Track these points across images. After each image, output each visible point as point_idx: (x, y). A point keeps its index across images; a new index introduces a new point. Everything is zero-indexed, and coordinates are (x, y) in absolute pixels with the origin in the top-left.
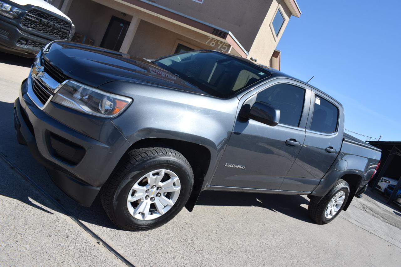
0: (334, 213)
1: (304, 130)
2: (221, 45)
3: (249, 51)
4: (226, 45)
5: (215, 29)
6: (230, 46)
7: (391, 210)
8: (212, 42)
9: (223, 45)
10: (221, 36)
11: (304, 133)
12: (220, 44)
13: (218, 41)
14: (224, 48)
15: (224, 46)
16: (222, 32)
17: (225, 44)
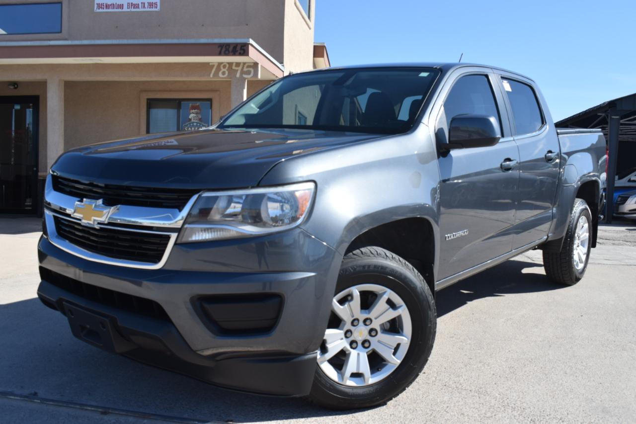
0: (584, 258)
1: (512, 139)
2: (240, 68)
3: (283, 62)
4: (248, 67)
5: (221, 45)
6: (256, 65)
7: (623, 228)
8: (221, 70)
9: (243, 67)
10: (238, 53)
11: (513, 144)
12: (236, 68)
13: (230, 64)
14: (248, 73)
15: (245, 69)
16: (236, 45)
17: (245, 66)
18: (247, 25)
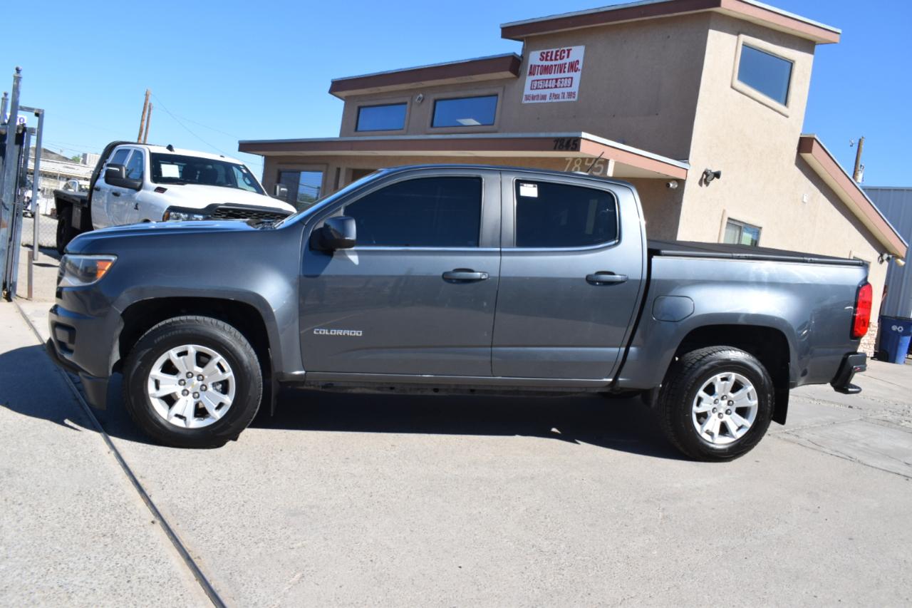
1: (497, 249)
3: (688, 159)
5: (556, 140)
6: (607, 161)
8: (574, 165)
10: (570, 148)
14: (598, 169)
15: (596, 165)
16: (569, 139)
17: (597, 162)
18: (657, 114)
